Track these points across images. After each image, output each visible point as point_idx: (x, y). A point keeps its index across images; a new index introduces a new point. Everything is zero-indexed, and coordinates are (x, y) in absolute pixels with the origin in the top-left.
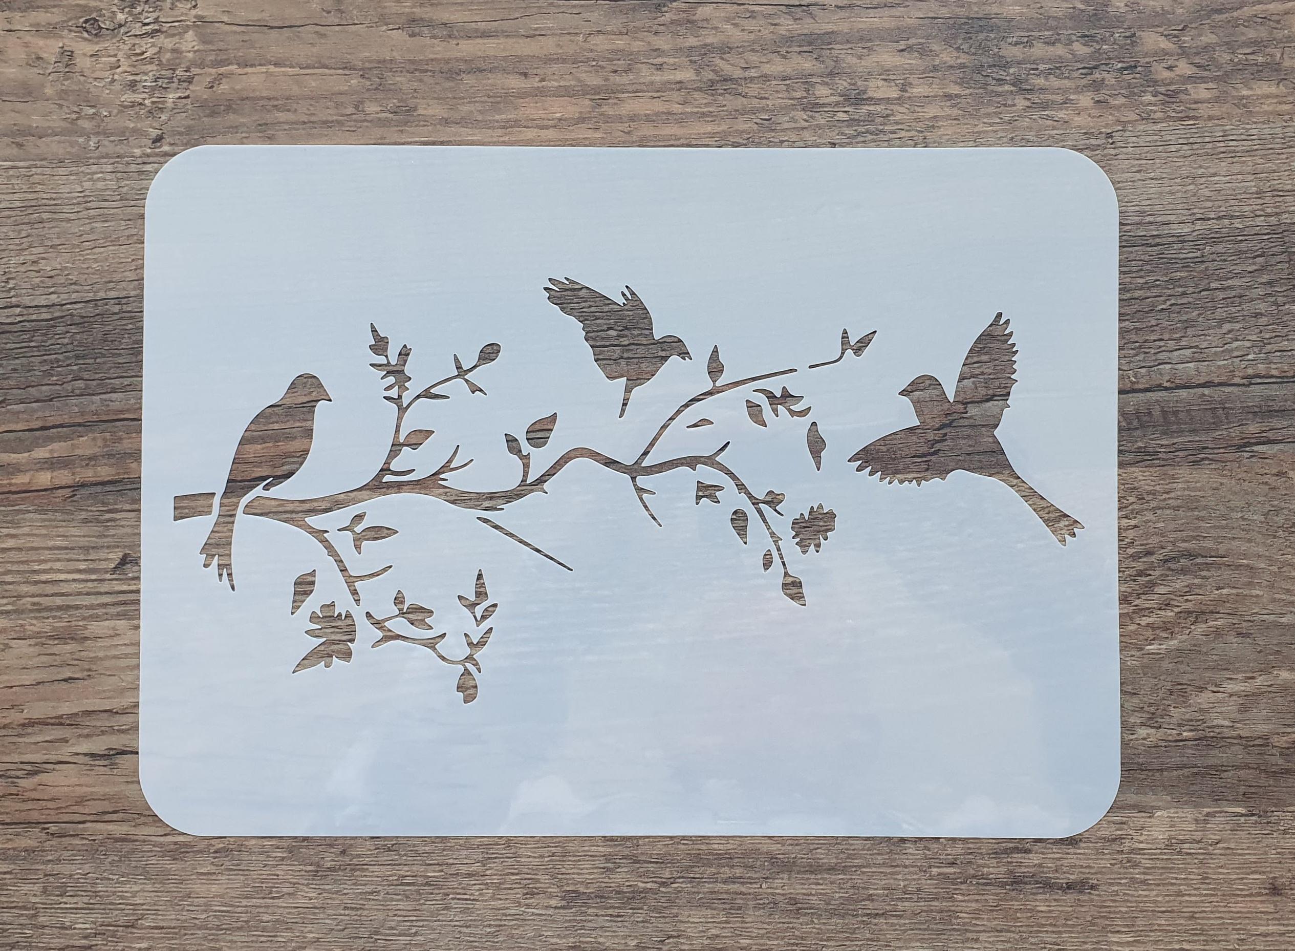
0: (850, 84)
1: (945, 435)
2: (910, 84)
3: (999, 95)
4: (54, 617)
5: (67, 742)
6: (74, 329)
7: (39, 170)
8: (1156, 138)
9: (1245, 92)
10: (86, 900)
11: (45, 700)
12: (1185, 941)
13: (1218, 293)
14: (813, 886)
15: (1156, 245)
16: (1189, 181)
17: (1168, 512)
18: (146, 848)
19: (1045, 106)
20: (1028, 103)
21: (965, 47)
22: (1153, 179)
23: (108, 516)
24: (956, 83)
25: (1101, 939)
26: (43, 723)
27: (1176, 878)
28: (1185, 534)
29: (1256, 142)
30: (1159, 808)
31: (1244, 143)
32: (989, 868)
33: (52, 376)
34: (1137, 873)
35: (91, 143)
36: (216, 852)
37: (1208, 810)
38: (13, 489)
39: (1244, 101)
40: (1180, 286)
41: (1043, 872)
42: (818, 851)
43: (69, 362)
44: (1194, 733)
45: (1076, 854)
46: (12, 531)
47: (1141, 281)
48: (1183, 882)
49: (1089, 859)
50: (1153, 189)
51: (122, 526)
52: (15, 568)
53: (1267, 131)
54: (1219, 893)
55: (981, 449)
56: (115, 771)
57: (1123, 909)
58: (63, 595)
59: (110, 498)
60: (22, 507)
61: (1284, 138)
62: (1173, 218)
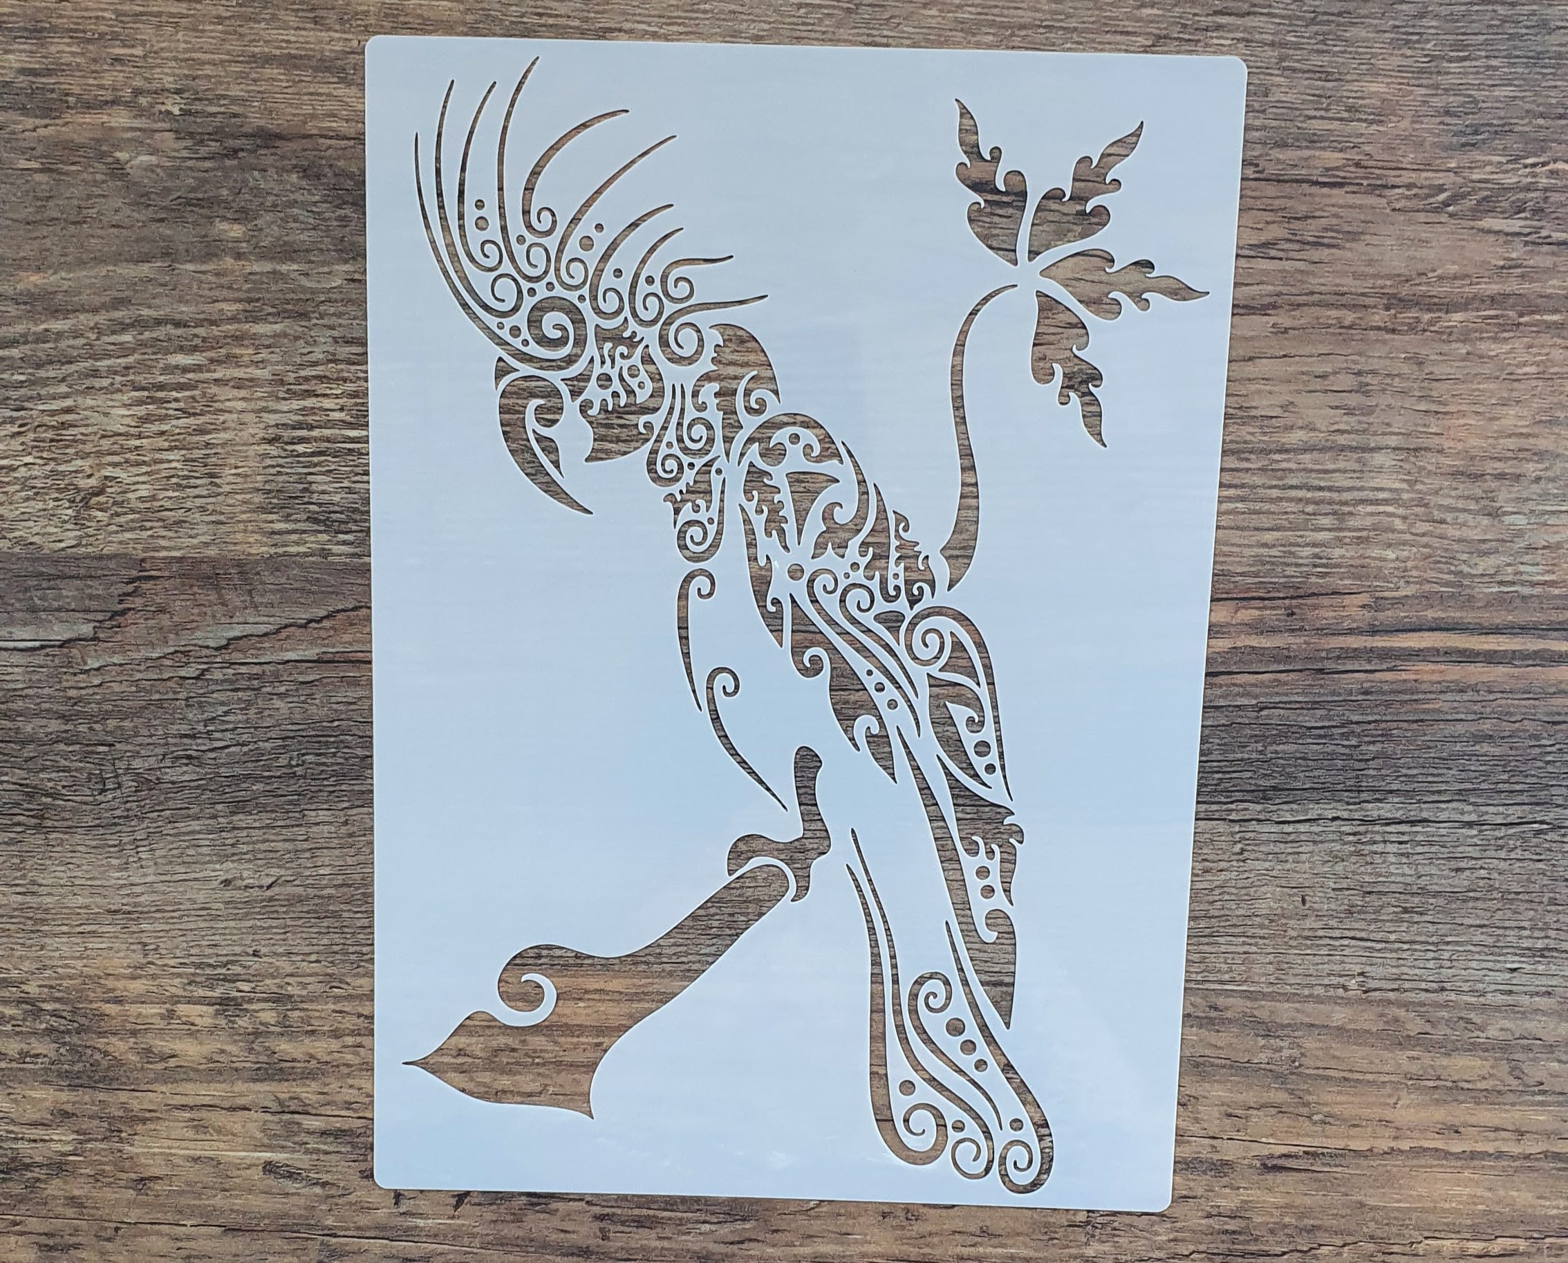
0: (233, 1022)
1: (121, 602)
2: (162, 1017)
14: (293, 39)
20: (24, 987)
21: (97, 1056)
42: (285, 84)
46: (1264, 551)
52: (1266, 507)
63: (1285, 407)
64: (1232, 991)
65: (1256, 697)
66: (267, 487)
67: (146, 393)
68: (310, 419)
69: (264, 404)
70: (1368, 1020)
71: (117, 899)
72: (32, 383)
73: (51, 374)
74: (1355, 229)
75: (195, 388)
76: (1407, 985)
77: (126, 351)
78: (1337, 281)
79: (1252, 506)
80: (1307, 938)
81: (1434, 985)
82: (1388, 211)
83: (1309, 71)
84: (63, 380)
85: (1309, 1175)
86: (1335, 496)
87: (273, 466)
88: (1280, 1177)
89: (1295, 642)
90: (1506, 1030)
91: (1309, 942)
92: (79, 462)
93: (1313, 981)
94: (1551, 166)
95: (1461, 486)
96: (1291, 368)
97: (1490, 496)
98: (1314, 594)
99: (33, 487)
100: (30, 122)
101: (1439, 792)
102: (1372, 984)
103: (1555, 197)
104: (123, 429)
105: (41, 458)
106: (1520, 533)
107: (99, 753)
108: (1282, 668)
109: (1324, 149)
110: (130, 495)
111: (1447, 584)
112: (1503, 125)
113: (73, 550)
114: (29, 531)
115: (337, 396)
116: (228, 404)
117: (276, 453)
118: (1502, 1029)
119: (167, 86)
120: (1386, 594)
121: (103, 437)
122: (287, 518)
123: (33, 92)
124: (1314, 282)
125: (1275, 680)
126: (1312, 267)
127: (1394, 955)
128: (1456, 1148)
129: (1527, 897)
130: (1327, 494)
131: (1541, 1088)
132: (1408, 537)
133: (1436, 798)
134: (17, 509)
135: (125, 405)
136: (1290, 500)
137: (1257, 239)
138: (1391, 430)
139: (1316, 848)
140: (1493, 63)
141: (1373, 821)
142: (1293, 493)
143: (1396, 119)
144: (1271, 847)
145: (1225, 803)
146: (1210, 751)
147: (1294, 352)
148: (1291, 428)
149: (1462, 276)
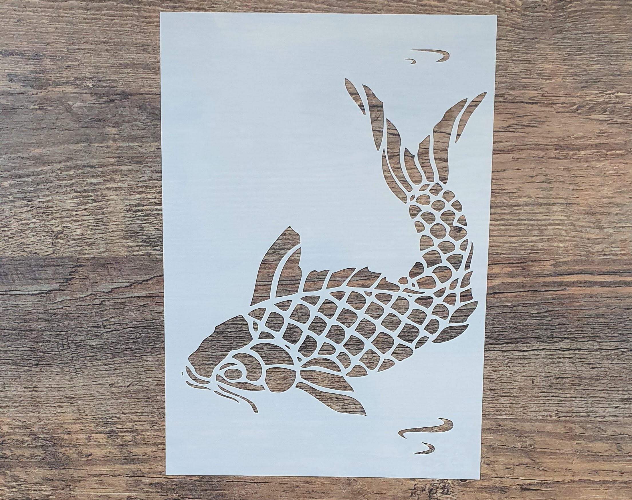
63: (518, 189)
64: (506, 419)
65: (511, 302)
66: (126, 229)
67: (79, 194)
68: (143, 202)
69: (124, 197)
70: (560, 429)
72: (35, 191)
73: (43, 187)
74: (542, 120)
75: (98, 191)
76: (574, 414)
77: (71, 178)
78: (537, 140)
79: (507, 227)
80: (535, 396)
81: (586, 414)
82: (555, 113)
84: (48, 189)
85: (539, 492)
86: (539, 222)
87: (128, 221)
88: (528, 493)
89: (526, 280)
90: (615, 431)
91: (536, 398)
92: (54, 221)
93: (538, 414)
94: (616, 94)
95: (587, 218)
96: (520, 173)
97: (598, 221)
98: (532, 261)
99: (35, 231)
100: (35, 91)
101: (584, 337)
102: (561, 414)
103: (618, 106)
104: (70, 208)
105: (39, 220)
106: (611, 235)
107: (61, 335)
108: (521, 290)
109: (529, 90)
110: (72, 233)
111: (584, 256)
112: (597, 79)
113: (52, 255)
114: (34, 248)
115: (153, 193)
116: (111, 197)
117: (129, 216)
118: (613, 431)
119: (87, 76)
120: (561, 260)
121: (63, 211)
122: (134, 241)
123: (36, 79)
124: (527, 141)
125: (518, 295)
126: (526, 135)
127: (569, 403)
128: (597, 479)
129: (620, 378)
130: (536, 222)
131: (629, 454)
132: (569, 238)
133: (583, 340)
134: (30, 240)
135: (72, 199)
136: (522, 225)
137: (505, 125)
138: (559, 196)
139: (537, 361)
140: (593, 56)
141: (558, 350)
142: (523, 222)
143: (556, 78)
144: (519, 361)
145: (501, 344)
146: (494, 324)
147: (521, 167)
148: (521, 197)
149: (584, 137)
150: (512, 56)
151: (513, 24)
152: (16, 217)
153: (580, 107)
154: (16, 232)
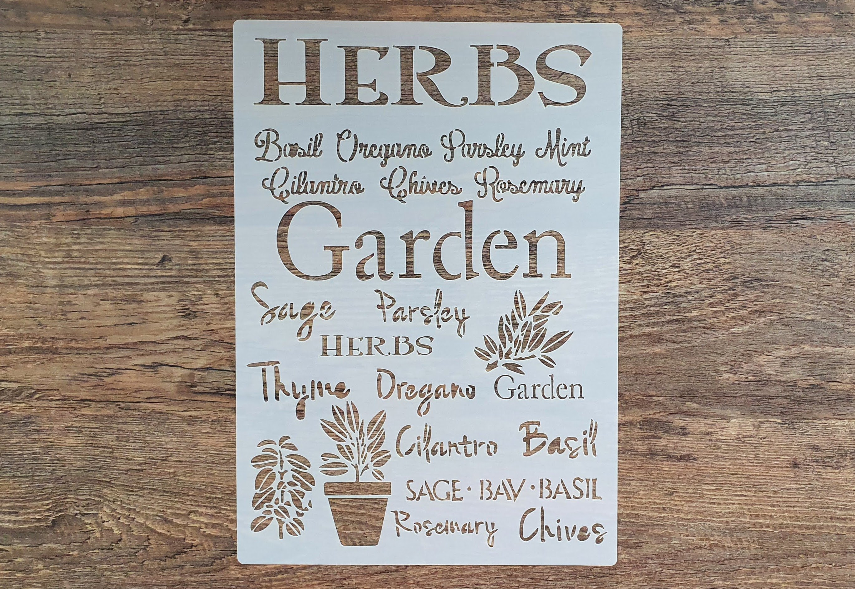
0: (582, 4)
2: (616, 6)
3: (666, 14)
4: (125, 289)
5: (131, 358)
6: (137, 128)
7: (119, 36)
8: (754, 43)
9: (805, 19)
10: (140, 445)
11: (119, 334)
12: (744, 490)
13: (783, 133)
15: (750, 105)
16: (770, 68)
17: (747, 255)
18: (173, 418)
19: (690, 22)
20: (682, 20)
22: (750, 66)
23: (154, 234)
24: (642, 6)
25: (698, 487)
26: (118, 347)
27: (741, 456)
28: (756, 268)
29: (810, 48)
30: (733, 418)
31: (803, 48)
32: (638, 445)
33: (124, 153)
34: (719, 453)
35: (149, 22)
36: (212, 421)
37: (760, 420)
38: (102, 216)
39: (805, 24)
40: (762, 129)
41: (667, 449)
43: (135, 146)
44: (754, 378)
45: (686, 440)
46: (101, 240)
47: (741, 124)
48: (744, 458)
49: (692, 443)
50: (750, 72)
51: (164, 240)
52: (103, 260)
53: (817, 42)
54: (764, 465)
55: (645, 216)
56: (157, 375)
57: (711, 472)
58: (129, 276)
59: (157, 223)
60: (107, 227)
61: (826, 46)
62: (760, 89)
63: (99, 304)
64: (99, 30)
65: (100, 173)
70: (34, 19)
71: (635, 65)
72: (662, 305)
73: (652, 309)
74: (74, 382)
76: (17, 34)
78: (80, 359)
80: (67, 58)
81: (4, 34)
82: (60, 389)
83: (100, 447)
84: (647, 306)
86: (73, 266)
89: (83, 199)
91: (66, 55)
92: (641, 270)
93: (62, 36)
95: (15, 271)
96: (96, 322)
98: (77, 221)
100: (657, 416)
101: (11, 129)
102: (33, 34)
105: (658, 272)
107: (639, 137)
108: (89, 187)
109: (91, 415)
111: (18, 226)
112: (14, 426)
113: (646, 231)
114: (666, 239)
120: (45, 221)
124: (91, 358)
125: (91, 181)
126: (92, 365)
127: (24, 49)
130: (76, 266)
132: (36, 247)
133: (13, 126)
134: (671, 249)
136: (92, 263)
137: (117, 377)
138: (50, 295)
139: (65, 101)
140: (20, 452)
141: (41, 114)
142: (91, 266)
143: (61, 428)
144: (87, 101)
145: (109, 122)
146: (119, 146)
147: (96, 329)
148: (94, 295)
149: (25, 362)
150: (112, 452)
151: (112, 487)
152: (686, 275)
153: (31, 395)
154: (686, 258)
